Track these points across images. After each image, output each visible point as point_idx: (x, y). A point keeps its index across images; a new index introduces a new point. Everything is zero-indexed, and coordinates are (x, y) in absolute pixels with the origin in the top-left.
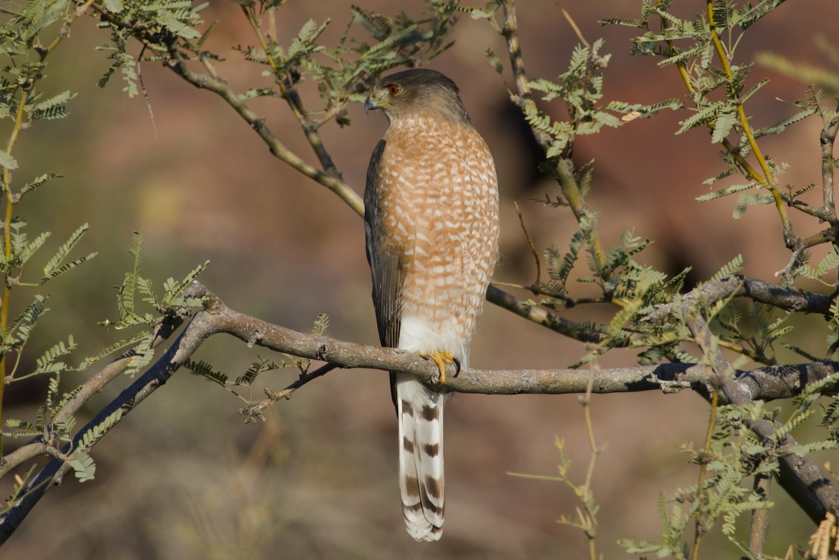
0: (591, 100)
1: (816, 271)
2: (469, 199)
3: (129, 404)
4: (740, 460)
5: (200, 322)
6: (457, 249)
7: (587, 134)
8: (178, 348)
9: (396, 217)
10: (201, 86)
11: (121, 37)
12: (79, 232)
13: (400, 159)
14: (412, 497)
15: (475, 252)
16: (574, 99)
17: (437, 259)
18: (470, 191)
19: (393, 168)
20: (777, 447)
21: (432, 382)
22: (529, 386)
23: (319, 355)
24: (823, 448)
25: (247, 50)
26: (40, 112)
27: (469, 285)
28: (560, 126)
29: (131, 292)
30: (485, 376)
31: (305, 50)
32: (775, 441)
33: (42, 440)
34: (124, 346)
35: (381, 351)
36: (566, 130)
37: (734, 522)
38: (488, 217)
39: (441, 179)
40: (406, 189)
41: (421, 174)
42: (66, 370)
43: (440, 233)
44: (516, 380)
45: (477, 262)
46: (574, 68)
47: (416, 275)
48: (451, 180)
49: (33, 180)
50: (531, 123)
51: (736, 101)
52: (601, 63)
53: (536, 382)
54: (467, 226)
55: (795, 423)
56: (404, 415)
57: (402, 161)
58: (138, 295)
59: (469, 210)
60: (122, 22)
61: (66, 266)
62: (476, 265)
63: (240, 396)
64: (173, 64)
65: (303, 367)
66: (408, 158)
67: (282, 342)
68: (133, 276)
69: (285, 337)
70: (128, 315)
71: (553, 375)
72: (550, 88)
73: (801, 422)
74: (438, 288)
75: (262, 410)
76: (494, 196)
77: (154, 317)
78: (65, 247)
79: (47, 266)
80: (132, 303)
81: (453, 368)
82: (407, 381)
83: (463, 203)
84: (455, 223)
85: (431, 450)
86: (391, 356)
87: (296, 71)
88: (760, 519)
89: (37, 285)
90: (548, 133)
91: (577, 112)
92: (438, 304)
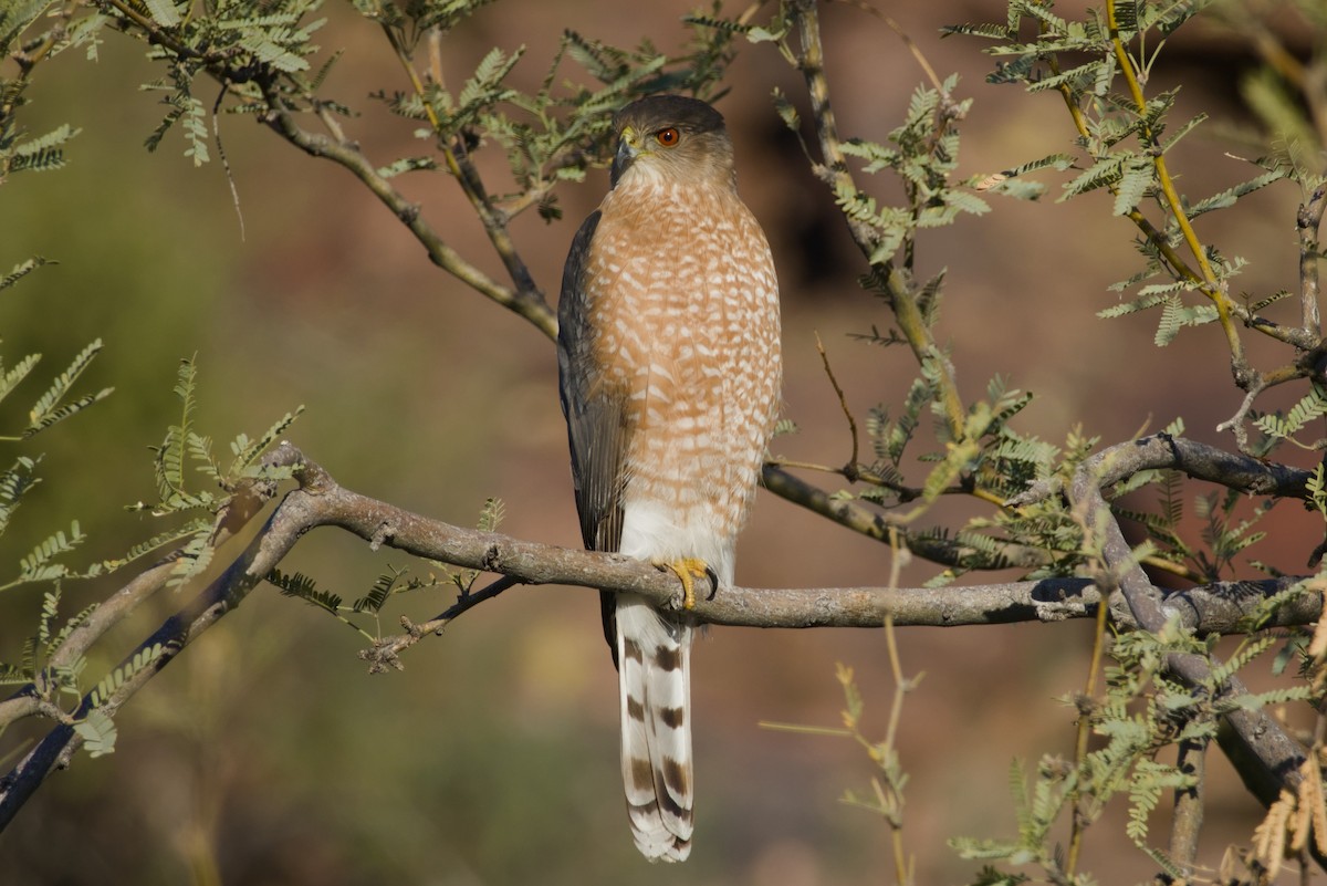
0: (941, 172)
1: (1284, 425)
2: (734, 310)
3: (181, 641)
4: (1155, 719)
5: (293, 509)
6: (716, 391)
7: (934, 225)
8: (259, 551)
9: (616, 337)
10: (317, 153)
11: (184, 72)
12: (86, 353)
13: (624, 244)
14: (642, 791)
15: (744, 397)
16: (914, 170)
17: (683, 406)
18: (735, 298)
19: (610, 259)
20: (1214, 699)
21: (672, 608)
22: (829, 615)
23: (487, 563)
24: (1288, 699)
25: (393, 97)
26: (23, 159)
27: (735, 449)
28: (891, 214)
29: (179, 457)
30: (757, 598)
31: (485, 95)
32: (1212, 688)
33: (33, 692)
34: (165, 542)
35: (589, 557)
36: (901, 220)
37: (1145, 818)
38: (764, 339)
39: (690, 278)
40: (633, 292)
41: (659, 269)
42: (67, 576)
43: (687, 364)
44: (808, 605)
45: (748, 412)
46: (913, 121)
47: (648, 431)
48: (705, 279)
49: (12, 269)
50: (845, 209)
51: (1153, 149)
52: (956, 112)
53: (840, 608)
54: (731, 353)
55: (1243, 660)
56: (628, 660)
57: (627, 247)
58: (189, 463)
59: (734, 327)
60: (187, 47)
61: (64, 409)
62: (746, 417)
63: (362, 631)
64: (271, 117)
65: (463, 584)
66: (638, 243)
67: (426, 541)
68: (181, 430)
69: (431, 534)
70: (173, 493)
71: (868, 597)
72: (876, 154)
73: (1252, 657)
74: (683, 452)
75: (397, 652)
76: (775, 306)
77: (215, 496)
78: (64, 377)
79: (36, 408)
80: (180, 474)
81: (706, 585)
82: (631, 605)
83: (724, 316)
84: (713, 348)
85: (672, 718)
86: (606, 566)
87: (471, 131)
88: (1187, 814)
89: (19, 439)
90: (872, 225)
91: (918, 191)
92: (684, 478)
